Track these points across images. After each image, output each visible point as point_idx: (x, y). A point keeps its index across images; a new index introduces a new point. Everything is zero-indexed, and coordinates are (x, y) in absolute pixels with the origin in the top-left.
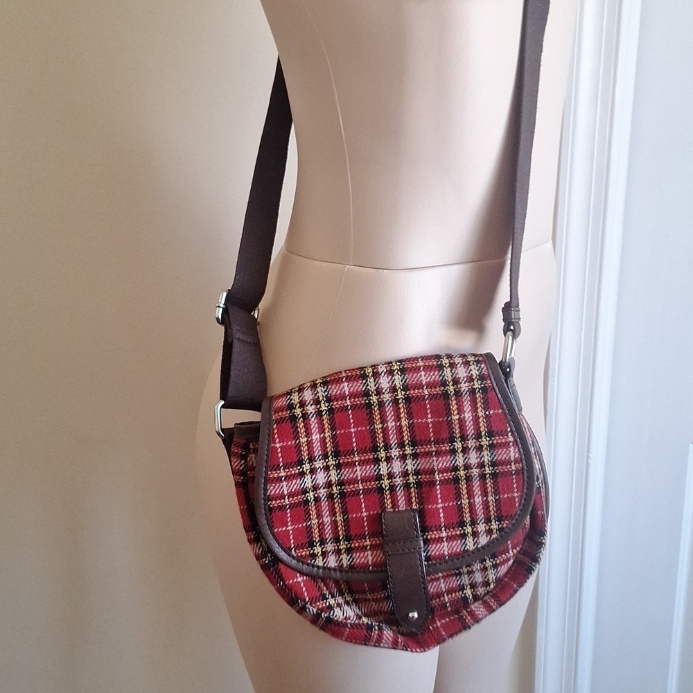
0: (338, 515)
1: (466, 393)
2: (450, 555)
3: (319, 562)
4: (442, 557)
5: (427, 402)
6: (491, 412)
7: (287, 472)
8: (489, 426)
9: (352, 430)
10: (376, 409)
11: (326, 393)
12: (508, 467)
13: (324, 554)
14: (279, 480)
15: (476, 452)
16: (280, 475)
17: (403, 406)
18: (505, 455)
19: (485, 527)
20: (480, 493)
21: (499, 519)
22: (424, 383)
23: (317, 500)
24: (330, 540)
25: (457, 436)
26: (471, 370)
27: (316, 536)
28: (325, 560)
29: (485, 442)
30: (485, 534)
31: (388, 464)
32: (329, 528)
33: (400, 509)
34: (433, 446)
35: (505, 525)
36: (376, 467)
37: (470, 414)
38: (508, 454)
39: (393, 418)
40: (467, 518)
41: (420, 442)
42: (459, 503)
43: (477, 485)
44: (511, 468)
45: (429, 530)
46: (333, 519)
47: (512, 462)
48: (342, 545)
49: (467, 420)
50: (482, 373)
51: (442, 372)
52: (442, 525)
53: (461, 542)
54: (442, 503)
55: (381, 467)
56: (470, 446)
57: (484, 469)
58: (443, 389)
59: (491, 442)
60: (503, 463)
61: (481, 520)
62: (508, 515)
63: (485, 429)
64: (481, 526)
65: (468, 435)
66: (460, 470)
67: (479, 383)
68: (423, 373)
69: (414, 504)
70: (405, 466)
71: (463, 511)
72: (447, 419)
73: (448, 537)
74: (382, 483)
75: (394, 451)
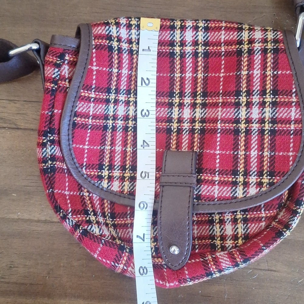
0: (128, 146)
1: (258, 52)
2: (220, 199)
3: (105, 184)
4: (211, 199)
5: (223, 58)
6: (279, 73)
8: (275, 85)
10: (177, 59)
12: (288, 126)
13: (110, 179)
15: (259, 108)
17: (201, 60)
18: (286, 114)
19: (257, 179)
20: (256, 147)
21: (272, 174)
22: (222, 41)
23: (114, 128)
24: (118, 167)
25: (244, 91)
26: (267, 35)
27: (107, 161)
28: (109, 184)
29: (269, 99)
30: (255, 186)
32: (118, 157)
33: (183, 150)
34: (221, 98)
35: (275, 181)
36: (169, 111)
37: (259, 72)
38: (290, 112)
39: (191, 70)
40: (241, 168)
41: (210, 94)
42: (236, 153)
43: (255, 139)
44: (290, 127)
45: (204, 171)
46: (124, 149)
47: (292, 122)
48: (127, 173)
49: (255, 77)
50: (277, 38)
51: (241, 33)
52: (217, 170)
53: (232, 189)
54: (220, 150)
55: (173, 111)
56: (254, 101)
57: (264, 125)
58: (239, 47)
59: (274, 100)
60: (283, 122)
61: (254, 172)
62: (280, 172)
63: (270, 87)
64: (253, 177)
65: (254, 91)
66: (241, 123)
67: (273, 45)
68: (223, 32)
69: (195, 148)
70: (194, 114)
71: (238, 161)
72: (236, 74)
73: (220, 181)
74: (172, 126)
75: (187, 99)
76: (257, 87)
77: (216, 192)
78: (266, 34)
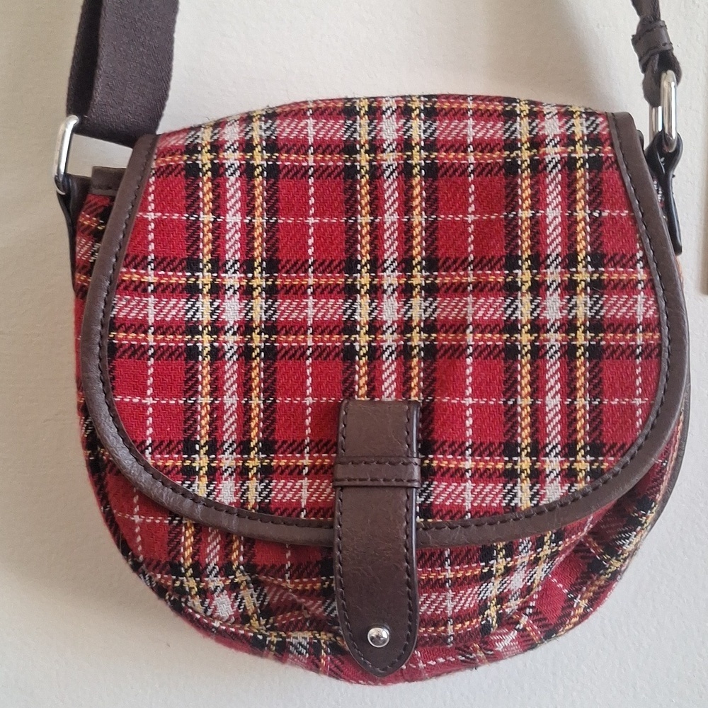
0: (254, 394)
1: (555, 167)
2: (476, 512)
3: (200, 487)
4: (455, 513)
5: (471, 178)
6: (605, 214)
7: (161, 277)
8: (596, 242)
9: (311, 221)
10: (364, 181)
11: (269, 133)
12: (629, 336)
13: (214, 474)
14: (140, 289)
15: (561, 296)
16: (146, 279)
17: (420, 183)
18: (624, 310)
19: (561, 463)
20: (558, 387)
21: (596, 450)
22: (470, 140)
23: (217, 354)
24: (231, 445)
25: (525, 257)
26: (573, 125)
27: (203, 432)
28: (212, 487)
29: (583, 274)
30: (559, 479)
31: (372, 301)
32: (232, 420)
33: (384, 398)
34: (470, 273)
35: (605, 465)
36: (347, 305)
37: (558, 211)
38: (633, 306)
39: (396, 206)
40: (524, 437)
41: (444, 263)
42: (510, 403)
43: (555, 368)
44: (634, 339)
45: (438, 448)
46: (243, 402)
47: (638, 326)
48: (253, 459)
49: (551, 223)
50: (595, 132)
51: (512, 125)
52: (467, 444)
53: (504, 487)
54: (472, 396)
55: (356, 305)
56: (549, 280)
57: (573, 335)
58: (509, 155)
59: (595, 276)
60: (618, 328)
61: (554, 447)
62: (615, 444)
63: (585, 248)
64: (554, 459)
65: (548, 256)
66: (521, 330)
67: (587, 148)
68: (471, 122)
69: (414, 393)
70: (408, 310)
71: (517, 422)
72: (506, 216)
73: (476, 470)
74: (355, 340)
75: (389, 276)
76: (554, 247)
77: (469, 497)
78: (570, 123)
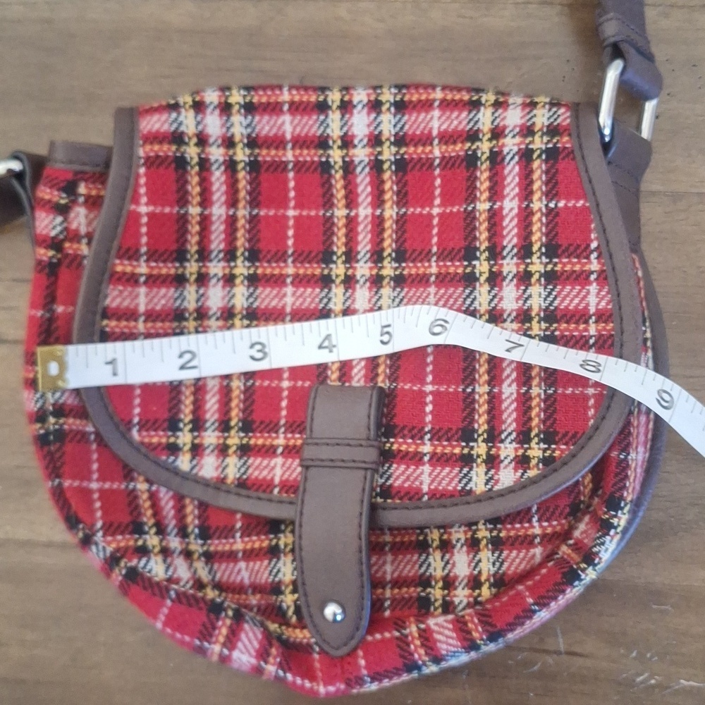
1: (512, 159)
2: (433, 494)
3: (184, 462)
4: (413, 495)
5: (437, 172)
6: (561, 205)
7: (152, 268)
8: (551, 233)
9: (291, 213)
10: (338, 176)
11: (249, 130)
12: (582, 326)
13: (197, 450)
15: (518, 286)
16: (138, 271)
17: (391, 178)
18: (577, 300)
19: (516, 450)
20: (514, 375)
21: (549, 438)
22: (435, 133)
24: (213, 424)
25: (483, 248)
26: (535, 116)
27: (187, 411)
28: (195, 462)
29: (537, 265)
30: (513, 465)
31: (346, 291)
32: (214, 400)
34: (434, 264)
35: (557, 453)
36: (323, 294)
37: (515, 203)
38: (585, 297)
39: (369, 199)
40: (481, 423)
41: (411, 255)
42: (469, 390)
44: (586, 330)
45: (399, 433)
46: (225, 384)
47: (590, 317)
48: (233, 437)
49: (507, 215)
50: (555, 124)
51: (476, 115)
52: (427, 429)
53: (460, 472)
54: (433, 383)
55: (331, 295)
56: (505, 270)
57: (529, 325)
58: (470, 148)
59: (549, 267)
60: (571, 318)
61: (510, 434)
62: (567, 433)
63: (540, 239)
64: (508, 445)
65: (504, 248)
67: (545, 139)
68: (436, 113)
69: (380, 379)
70: (378, 300)
71: (474, 409)
72: (466, 209)
73: (434, 455)
75: (362, 267)
76: (510, 239)
77: (426, 479)
78: (532, 114)
